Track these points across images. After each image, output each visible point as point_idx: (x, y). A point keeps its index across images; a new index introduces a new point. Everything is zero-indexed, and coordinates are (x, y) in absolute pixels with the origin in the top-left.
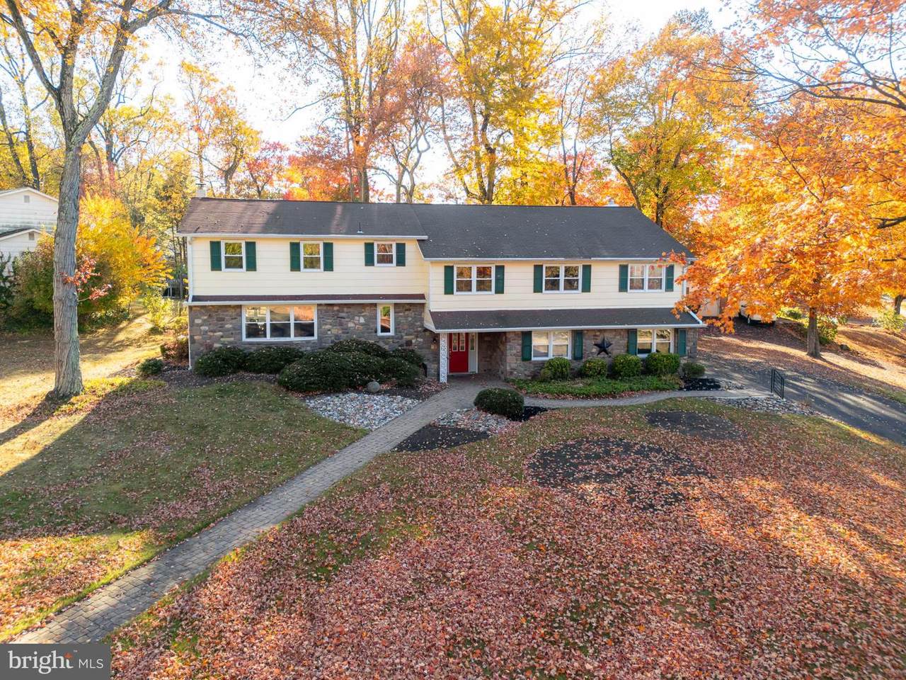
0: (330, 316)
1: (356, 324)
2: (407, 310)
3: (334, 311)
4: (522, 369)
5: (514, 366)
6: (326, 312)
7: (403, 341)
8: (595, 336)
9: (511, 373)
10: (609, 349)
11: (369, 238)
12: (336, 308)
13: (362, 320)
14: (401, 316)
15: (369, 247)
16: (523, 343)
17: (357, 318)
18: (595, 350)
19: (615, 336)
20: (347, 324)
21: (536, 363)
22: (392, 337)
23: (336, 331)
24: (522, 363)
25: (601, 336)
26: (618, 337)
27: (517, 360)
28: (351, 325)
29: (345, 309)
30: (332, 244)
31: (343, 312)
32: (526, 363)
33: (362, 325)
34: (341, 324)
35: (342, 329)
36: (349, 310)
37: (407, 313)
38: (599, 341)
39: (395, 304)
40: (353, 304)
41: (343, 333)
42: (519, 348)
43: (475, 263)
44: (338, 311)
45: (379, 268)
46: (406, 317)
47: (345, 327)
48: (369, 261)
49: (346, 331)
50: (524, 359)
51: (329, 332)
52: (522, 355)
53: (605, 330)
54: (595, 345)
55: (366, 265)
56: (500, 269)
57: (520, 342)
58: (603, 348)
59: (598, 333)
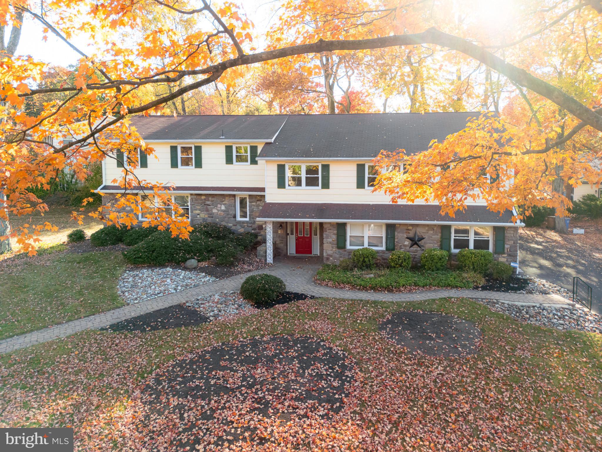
0: (198, 203)
1: (218, 211)
2: (258, 200)
3: (202, 200)
4: (338, 256)
5: (330, 252)
6: (196, 200)
7: (255, 226)
8: (408, 230)
9: (328, 259)
10: (421, 243)
11: (229, 142)
12: (203, 197)
13: (223, 208)
14: (254, 205)
15: (229, 149)
16: (338, 232)
17: (219, 206)
18: (407, 242)
19: (428, 230)
20: (212, 210)
21: (350, 251)
22: (247, 222)
23: (203, 215)
24: (338, 250)
25: (414, 230)
26: (432, 232)
27: (332, 247)
28: (215, 211)
29: (210, 199)
30: (201, 146)
31: (208, 200)
32: (341, 251)
33: (224, 211)
34: (207, 210)
35: (208, 214)
36: (213, 199)
37: (258, 203)
38: (411, 235)
39: (250, 195)
40: (216, 195)
41: (209, 217)
42: (334, 237)
43: (303, 162)
44: (205, 199)
45: (237, 166)
46: (258, 206)
47: (210, 212)
48: (229, 160)
49: (211, 215)
50: (339, 247)
51: (198, 216)
52: (338, 244)
53: (417, 225)
54: (407, 238)
55: (227, 163)
56: (326, 168)
57: (335, 232)
58: (415, 241)
59: (410, 228)
